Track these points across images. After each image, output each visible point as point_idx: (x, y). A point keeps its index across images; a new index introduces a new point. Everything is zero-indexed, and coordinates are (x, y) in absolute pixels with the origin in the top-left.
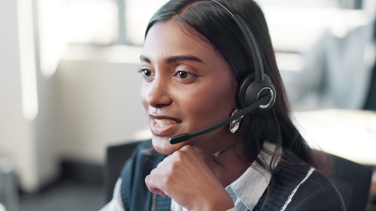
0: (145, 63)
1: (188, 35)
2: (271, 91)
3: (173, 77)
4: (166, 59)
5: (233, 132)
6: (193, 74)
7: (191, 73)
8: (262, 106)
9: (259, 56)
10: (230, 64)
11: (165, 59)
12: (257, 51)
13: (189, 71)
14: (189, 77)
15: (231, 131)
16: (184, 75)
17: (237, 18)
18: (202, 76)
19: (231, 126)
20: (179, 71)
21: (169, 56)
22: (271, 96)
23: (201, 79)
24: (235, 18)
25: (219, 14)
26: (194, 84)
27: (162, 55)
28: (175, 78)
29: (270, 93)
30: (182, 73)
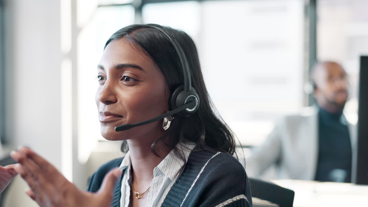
0: (101, 71)
1: (134, 49)
2: (196, 98)
3: (120, 81)
4: (116, 66)
5: (165, 129)
6: (134, 79)
7: (133, 78)
8: (188, 109)
9: (188, 70)
10: (164, 74)
11: (114, 66)
12: (187, 67)
13: (132, 77)
14: (131, 81)
15: (164, 128)
16: (128, 79)
17: (174, 41)
18: (142, 81)
19: (164, 125)
20: (125, 77)
21: (118, 64)
22: (196, 103)
23: (140, 83)
24: (172, 41)
25: (160, 37)
26: (135, 87)
27: (113, 63)
28: (122, 82)
29: (195, 100)
30: (126, 78)
